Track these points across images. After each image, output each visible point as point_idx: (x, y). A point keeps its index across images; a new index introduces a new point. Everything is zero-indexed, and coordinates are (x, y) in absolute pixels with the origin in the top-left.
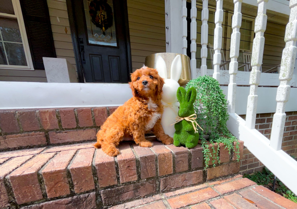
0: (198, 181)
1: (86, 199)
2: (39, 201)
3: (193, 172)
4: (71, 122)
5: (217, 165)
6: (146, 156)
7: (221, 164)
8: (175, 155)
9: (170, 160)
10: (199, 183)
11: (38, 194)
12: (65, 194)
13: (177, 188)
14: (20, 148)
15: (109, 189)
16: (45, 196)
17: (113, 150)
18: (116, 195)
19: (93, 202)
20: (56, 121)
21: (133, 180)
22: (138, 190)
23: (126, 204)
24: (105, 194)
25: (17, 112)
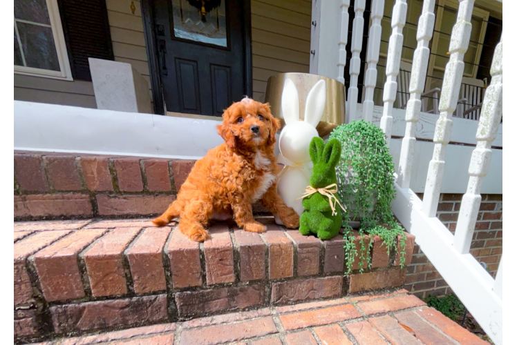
0: (333, 293)
1: (152, 303)
2: (79, 300)
3: (326, 278)
4: (133, 181)
5: (367, 271)
6: (251, 245)
7: (374, 269)
8: (298, 249)
9: (289, 255)
10: (335, 297)
11: (77, 289)
12: (119, 293)
13: (298, 300)
14: (49, 218)
15: (189, 292)
16: (88, 292)
17: (198, 232)
18: (200, 302)
19: (163, 309)
20: (110, 178)
21: (227, 281)
22: (236, 298)
23: (214, 317)
24: (182, 298)
25: (44, 157)
